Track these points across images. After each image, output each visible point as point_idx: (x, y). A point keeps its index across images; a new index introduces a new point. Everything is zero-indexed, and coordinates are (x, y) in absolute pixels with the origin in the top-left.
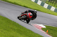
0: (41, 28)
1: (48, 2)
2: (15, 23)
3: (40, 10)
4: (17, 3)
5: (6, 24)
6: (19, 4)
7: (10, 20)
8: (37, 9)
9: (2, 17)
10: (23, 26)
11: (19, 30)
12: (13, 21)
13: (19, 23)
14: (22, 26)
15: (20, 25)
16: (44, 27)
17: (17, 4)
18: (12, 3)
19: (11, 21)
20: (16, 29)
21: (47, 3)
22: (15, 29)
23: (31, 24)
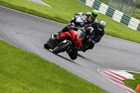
0: (123, 79)
2: (58, 67)
3: (120, 33)
5: (35, 72)
8: (113, 31)
9: (26, 53)
11: (68, 85)
12: (53, 64)
14: (76, 74)
15: (70, 74)
16: (130, 76)
19: (48, 62)
22: (56, 83)
23: (98, 70)
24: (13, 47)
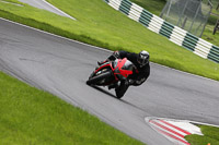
0: (185, 134)
1: (210, 35)
2: (86, 113)
4: (92, 37)
5: (50, 120)
6: (99, 39)
7: (65, 104)
8: (170, 59)
9: (36, 90)
10: (113, 129)
11: (100, 142)
12: (78, 109)
13: (99, 117)
14: (113, 125)
15: (104, 124)
17: (94, 40)
18: (75, 37)
20: (90, 137)
21: (208, 39)
23: (147, 119)
24: (16, 81)
